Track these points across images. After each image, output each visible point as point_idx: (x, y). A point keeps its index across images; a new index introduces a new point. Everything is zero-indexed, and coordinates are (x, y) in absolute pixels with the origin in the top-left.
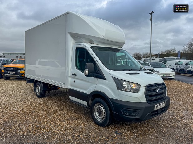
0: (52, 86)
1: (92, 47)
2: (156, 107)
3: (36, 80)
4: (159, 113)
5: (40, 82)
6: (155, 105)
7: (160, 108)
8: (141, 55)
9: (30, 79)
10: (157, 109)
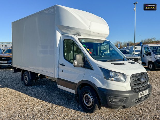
0: (39, 75)
1: (79, 39)
2: (140, 94)
3: (23, 70)
4: (142, 100)
5: (27, 71)
6: (139, 93)
7: (144, 95)
8: (121, 43)
9: (17, 68)
10: (141, 96)
